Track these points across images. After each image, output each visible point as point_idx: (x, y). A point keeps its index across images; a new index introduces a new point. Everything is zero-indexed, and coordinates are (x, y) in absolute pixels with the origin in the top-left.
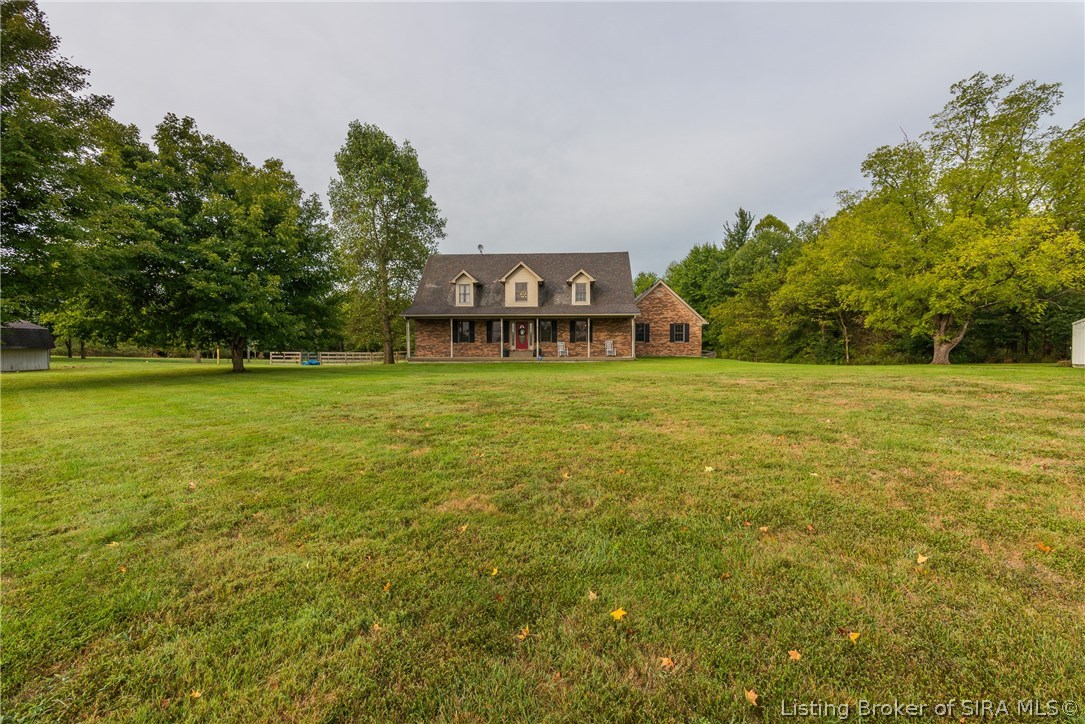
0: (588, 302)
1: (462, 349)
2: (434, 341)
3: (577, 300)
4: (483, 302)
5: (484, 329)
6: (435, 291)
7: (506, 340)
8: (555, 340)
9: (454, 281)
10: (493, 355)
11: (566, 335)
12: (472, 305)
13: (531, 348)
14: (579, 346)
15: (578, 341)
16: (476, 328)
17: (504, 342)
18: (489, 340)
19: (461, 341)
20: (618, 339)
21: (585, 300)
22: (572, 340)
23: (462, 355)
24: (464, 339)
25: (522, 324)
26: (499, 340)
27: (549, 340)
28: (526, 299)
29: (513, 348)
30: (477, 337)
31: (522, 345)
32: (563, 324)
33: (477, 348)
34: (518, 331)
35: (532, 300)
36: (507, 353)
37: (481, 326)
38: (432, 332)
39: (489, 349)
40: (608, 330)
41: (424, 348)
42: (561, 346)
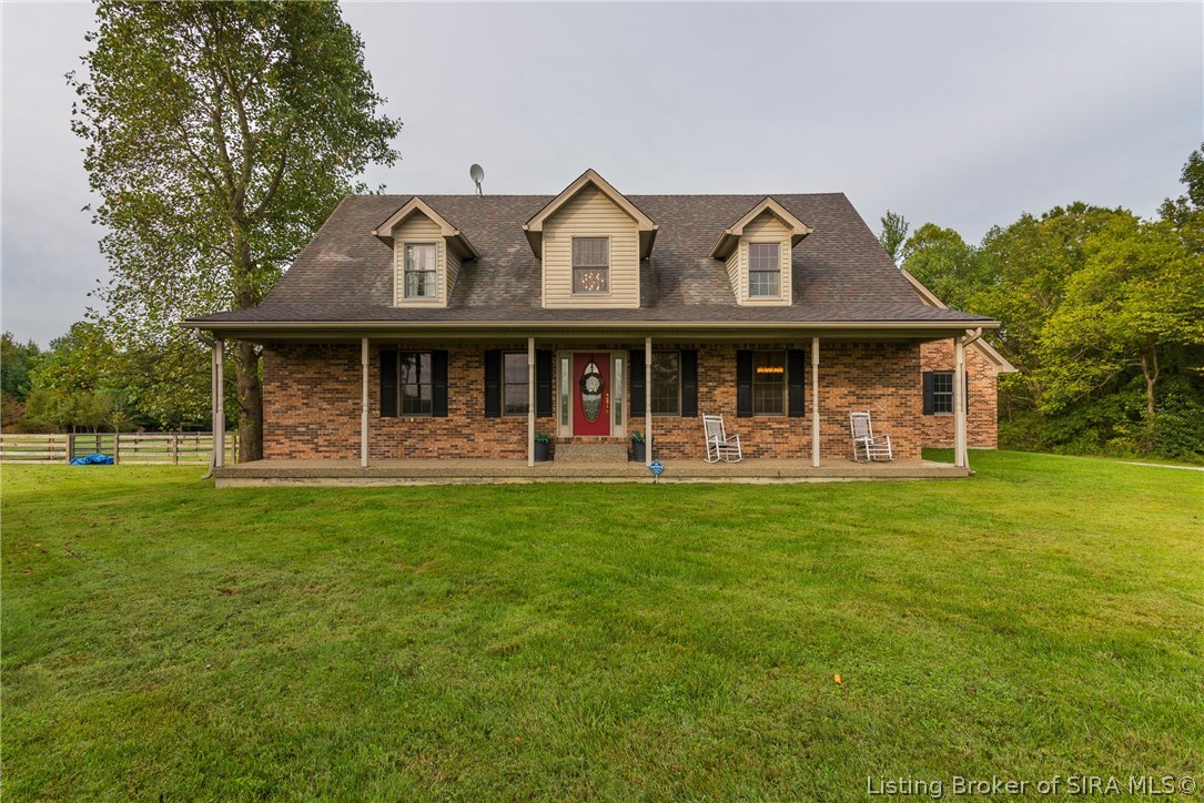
0: (785, 297)
1: (407, 435)
2: (321, 412)
3: (753, 290)
4: (476, 298)
5: (478, 374)
6: (340, 271)
7: (545, 408)
8: (691, 409)
9: (386, 231)
10: (504, 455)
11: (727, 395)
12: (443, 304)
13: (619, 431)
14: (763, 426)
15: (759, 410)
16: (453, 373)
17: (539, 414)
18: (493, 408)
19: (406, 411)
20: (881, 405)
21: (775, 291)
22: (744, 410)
23: (410, 453)
24: (415, 406)
25: (592, 359)
26: (524, 410)
27: (673, 410)
28: (605, 288)
29: (565, 431)
30: (457, 400)
31: (592, 423)
32: (714, 362)
33: (455, 432)
34: (580, 383)
35: (623, 291)
36: (546, 450)
37: (467, 367)
38: (315, 383)
39: (493, 435)
40: (851, 381)
41: (290, 432)
42: (714, 426)
